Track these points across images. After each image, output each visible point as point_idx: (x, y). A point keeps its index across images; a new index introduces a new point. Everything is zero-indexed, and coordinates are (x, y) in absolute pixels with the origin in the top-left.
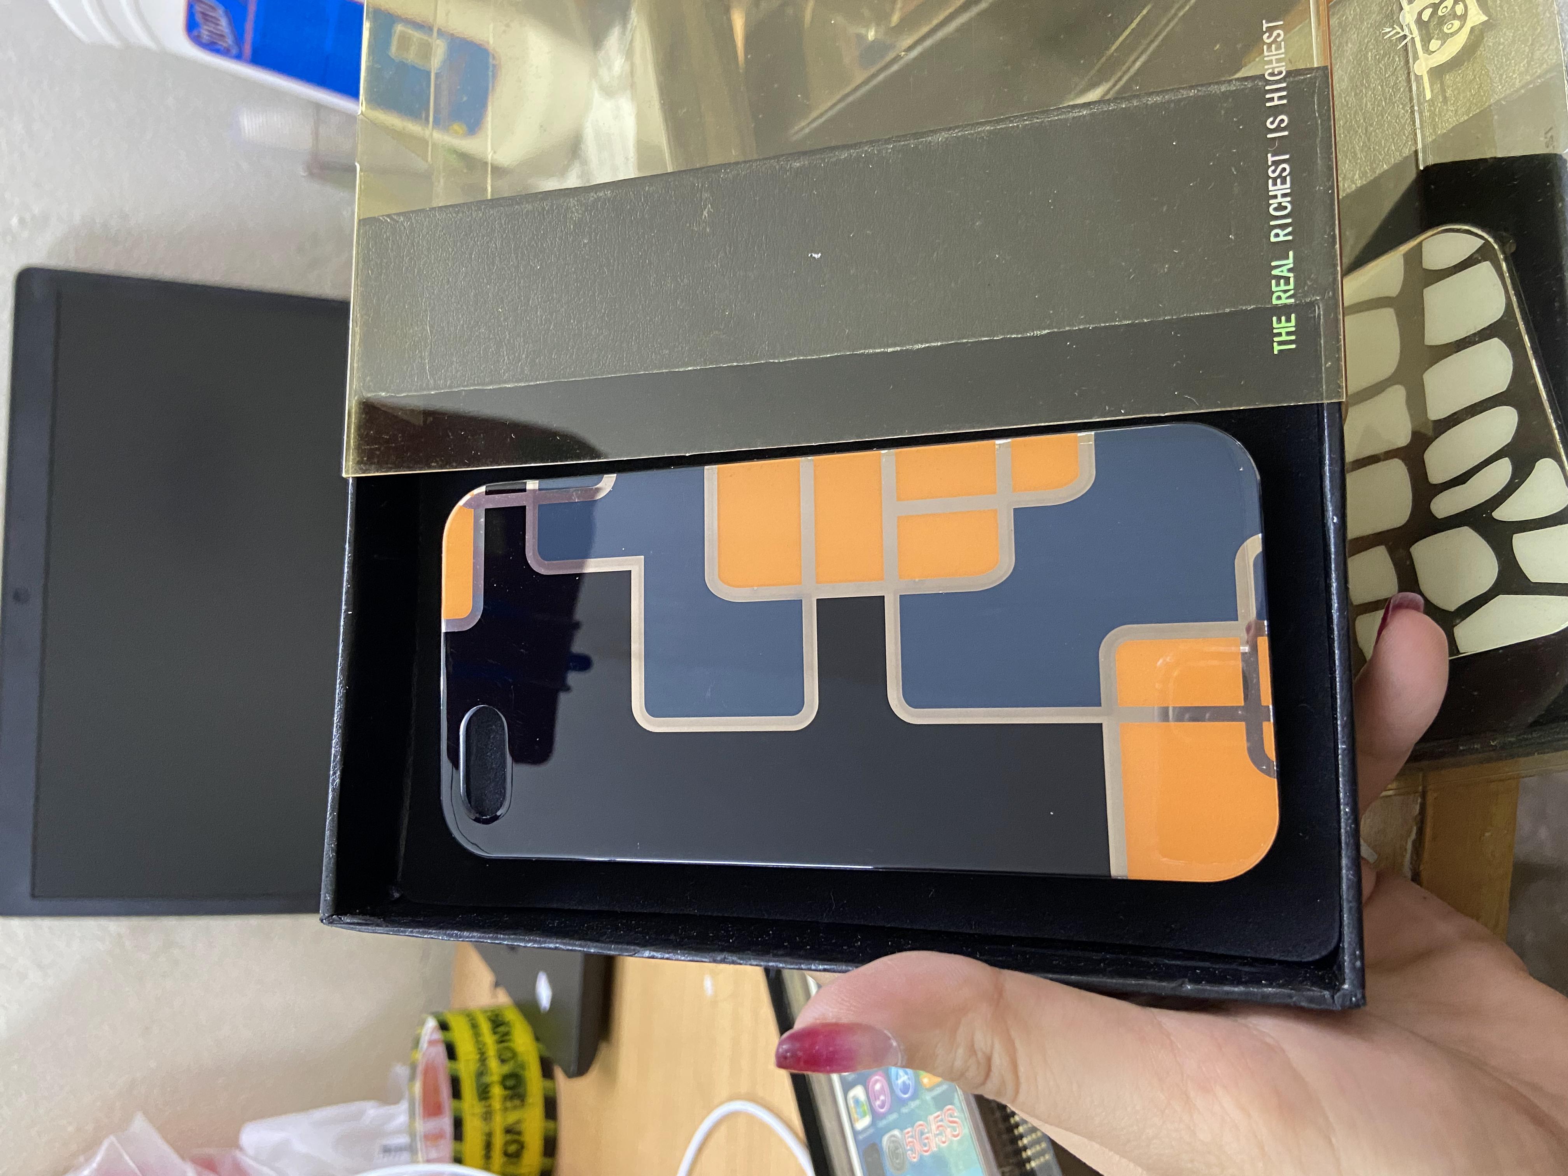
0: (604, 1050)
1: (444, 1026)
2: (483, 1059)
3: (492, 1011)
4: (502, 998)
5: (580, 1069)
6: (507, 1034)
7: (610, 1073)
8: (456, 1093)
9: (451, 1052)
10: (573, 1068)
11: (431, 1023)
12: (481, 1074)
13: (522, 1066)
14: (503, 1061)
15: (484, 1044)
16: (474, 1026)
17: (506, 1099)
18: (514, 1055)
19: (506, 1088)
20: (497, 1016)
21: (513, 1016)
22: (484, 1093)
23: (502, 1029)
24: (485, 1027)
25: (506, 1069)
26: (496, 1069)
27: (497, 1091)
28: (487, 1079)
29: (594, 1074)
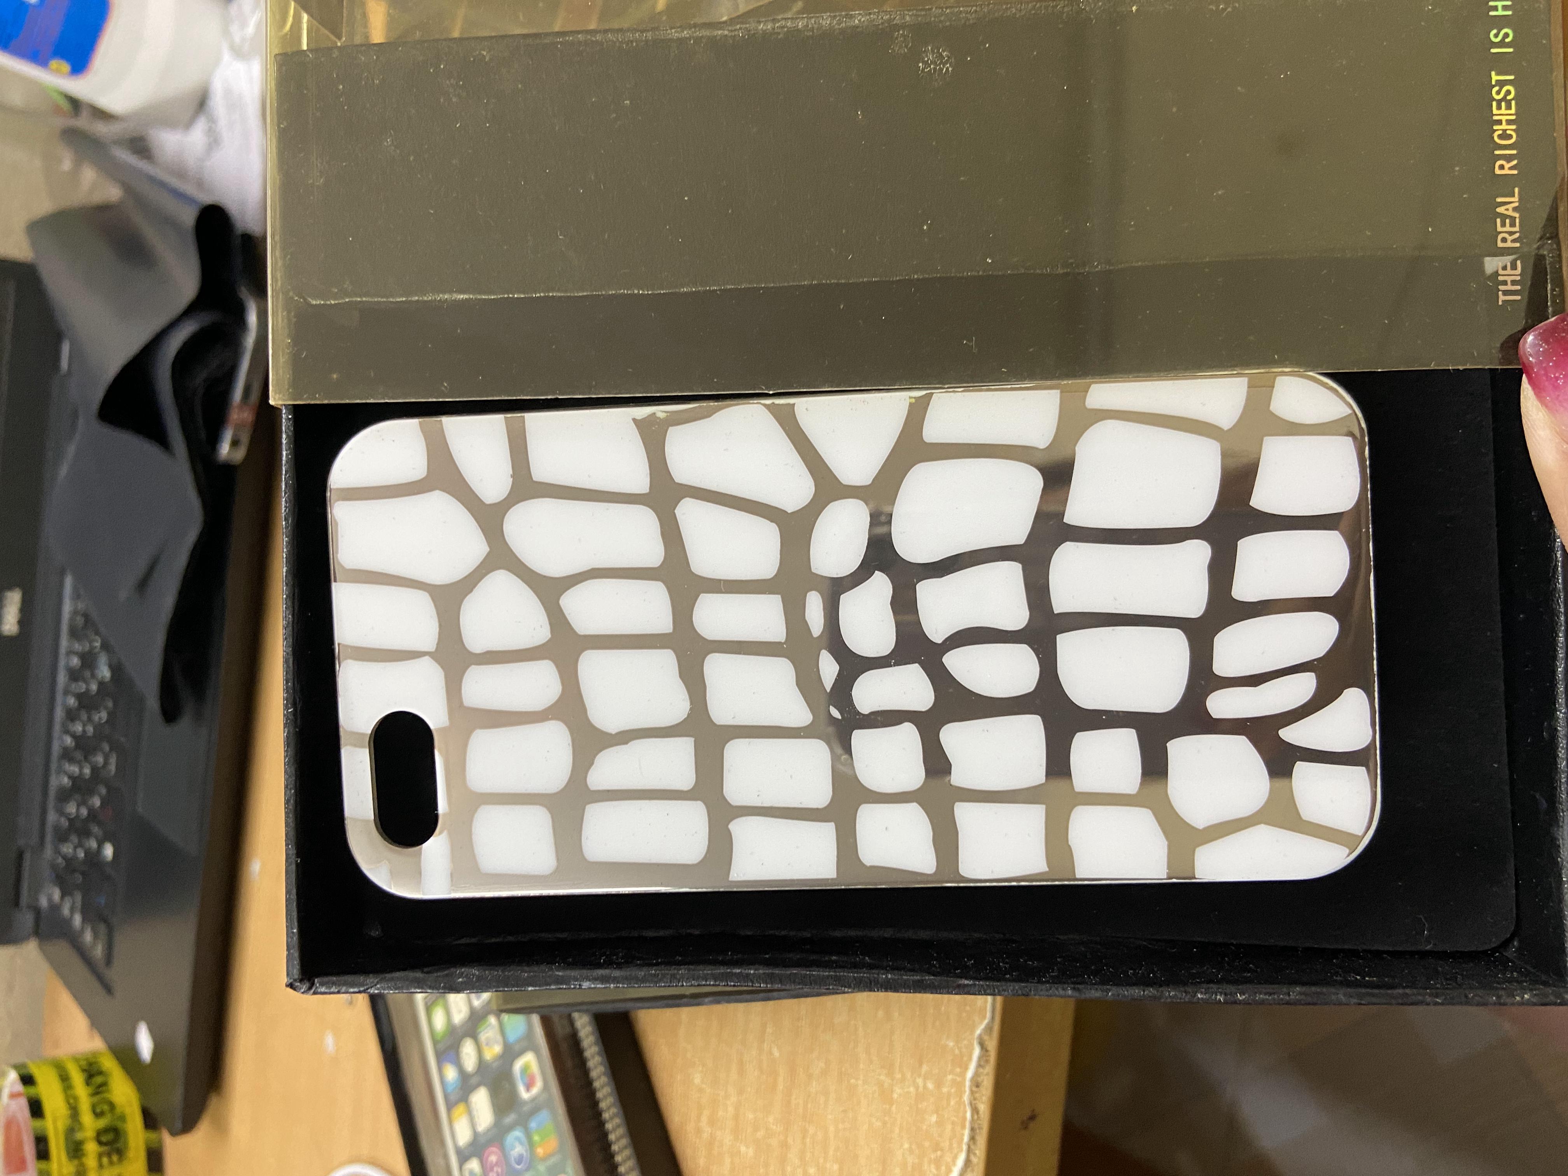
0: (214, 1102)
1: (27, 1080)
2: (74, 1112)
3: (87, 1059)
4: (95, 1044)
5: (188, 1124)
6: (104, 1084)
7: (221, 1128)
8: (43, 1153)
9: (36, 1109)
10: (179, 1125)
11: (13, 1076)
12: (70, 1131)
13: (122, 1118)
14: (98, 1115)
15: (76, 1098)
16: (65, 1079)
17: (100, 1156)
18: (112, 1106)
19: (100, 1143)
20: (90, 1064)
21: (109, 1064)
22: (75, 1150)
23: (99, 1080)
24: (78, 1079)
25: (102, 1123)
26: (90, 1124)
27: (91, 1148)
28: (79, 1136)
29: (203, 1129)
